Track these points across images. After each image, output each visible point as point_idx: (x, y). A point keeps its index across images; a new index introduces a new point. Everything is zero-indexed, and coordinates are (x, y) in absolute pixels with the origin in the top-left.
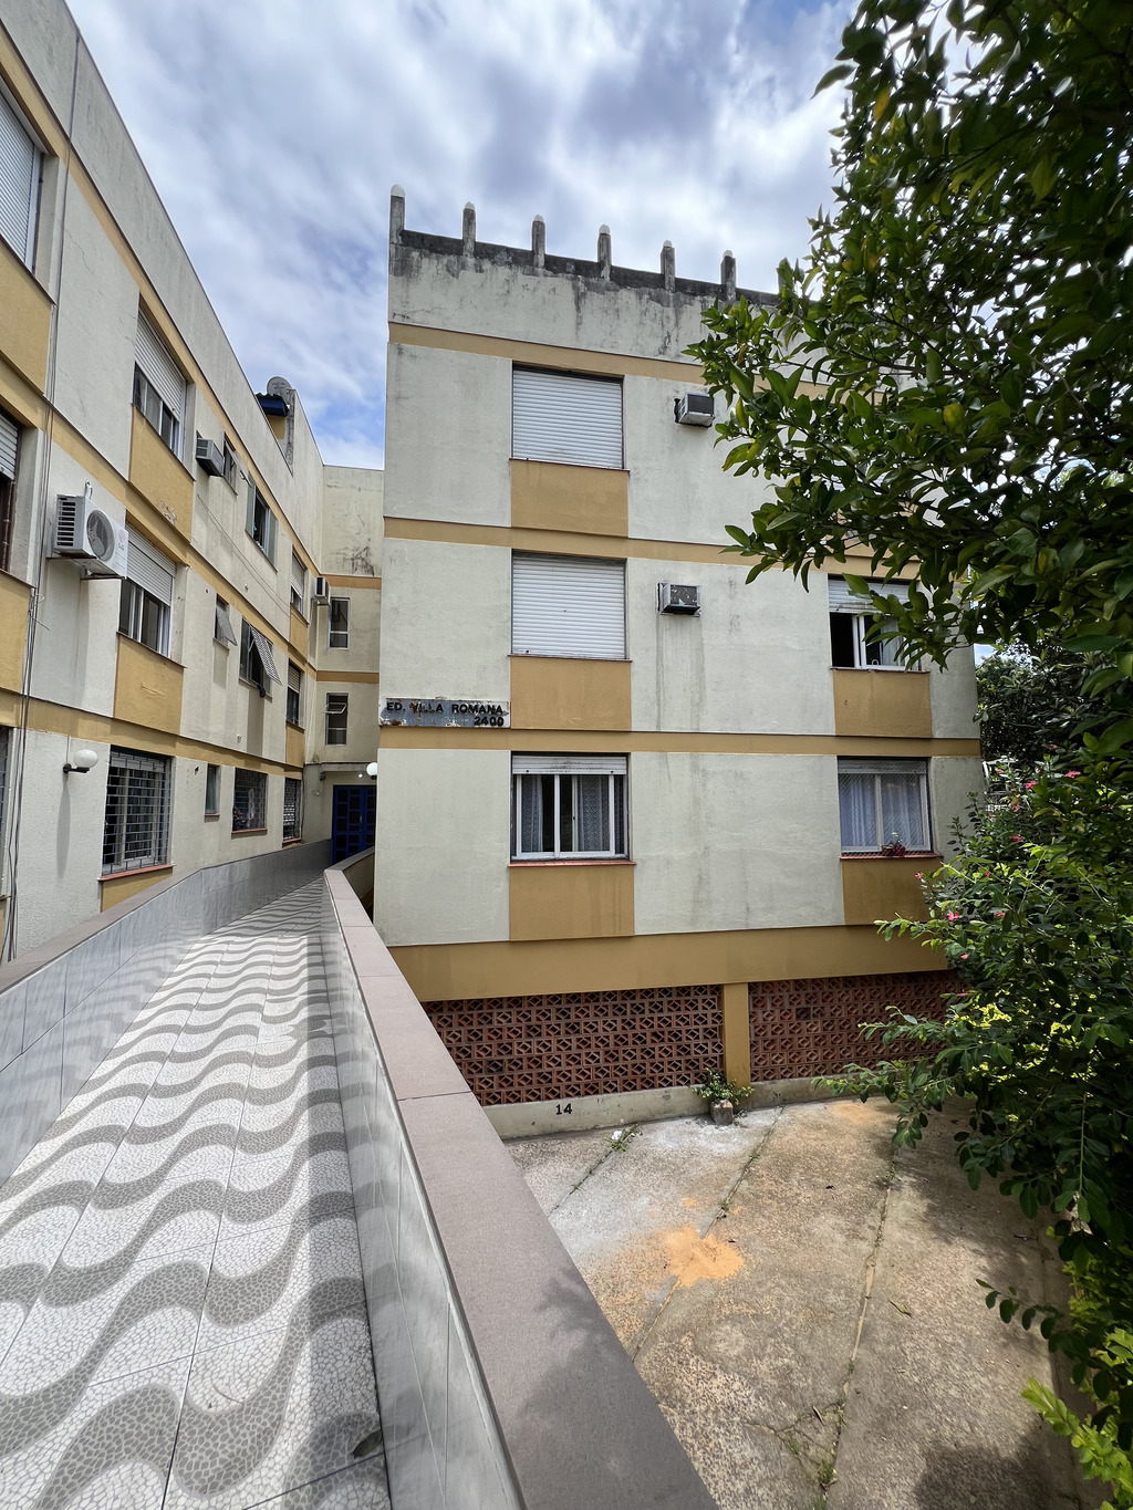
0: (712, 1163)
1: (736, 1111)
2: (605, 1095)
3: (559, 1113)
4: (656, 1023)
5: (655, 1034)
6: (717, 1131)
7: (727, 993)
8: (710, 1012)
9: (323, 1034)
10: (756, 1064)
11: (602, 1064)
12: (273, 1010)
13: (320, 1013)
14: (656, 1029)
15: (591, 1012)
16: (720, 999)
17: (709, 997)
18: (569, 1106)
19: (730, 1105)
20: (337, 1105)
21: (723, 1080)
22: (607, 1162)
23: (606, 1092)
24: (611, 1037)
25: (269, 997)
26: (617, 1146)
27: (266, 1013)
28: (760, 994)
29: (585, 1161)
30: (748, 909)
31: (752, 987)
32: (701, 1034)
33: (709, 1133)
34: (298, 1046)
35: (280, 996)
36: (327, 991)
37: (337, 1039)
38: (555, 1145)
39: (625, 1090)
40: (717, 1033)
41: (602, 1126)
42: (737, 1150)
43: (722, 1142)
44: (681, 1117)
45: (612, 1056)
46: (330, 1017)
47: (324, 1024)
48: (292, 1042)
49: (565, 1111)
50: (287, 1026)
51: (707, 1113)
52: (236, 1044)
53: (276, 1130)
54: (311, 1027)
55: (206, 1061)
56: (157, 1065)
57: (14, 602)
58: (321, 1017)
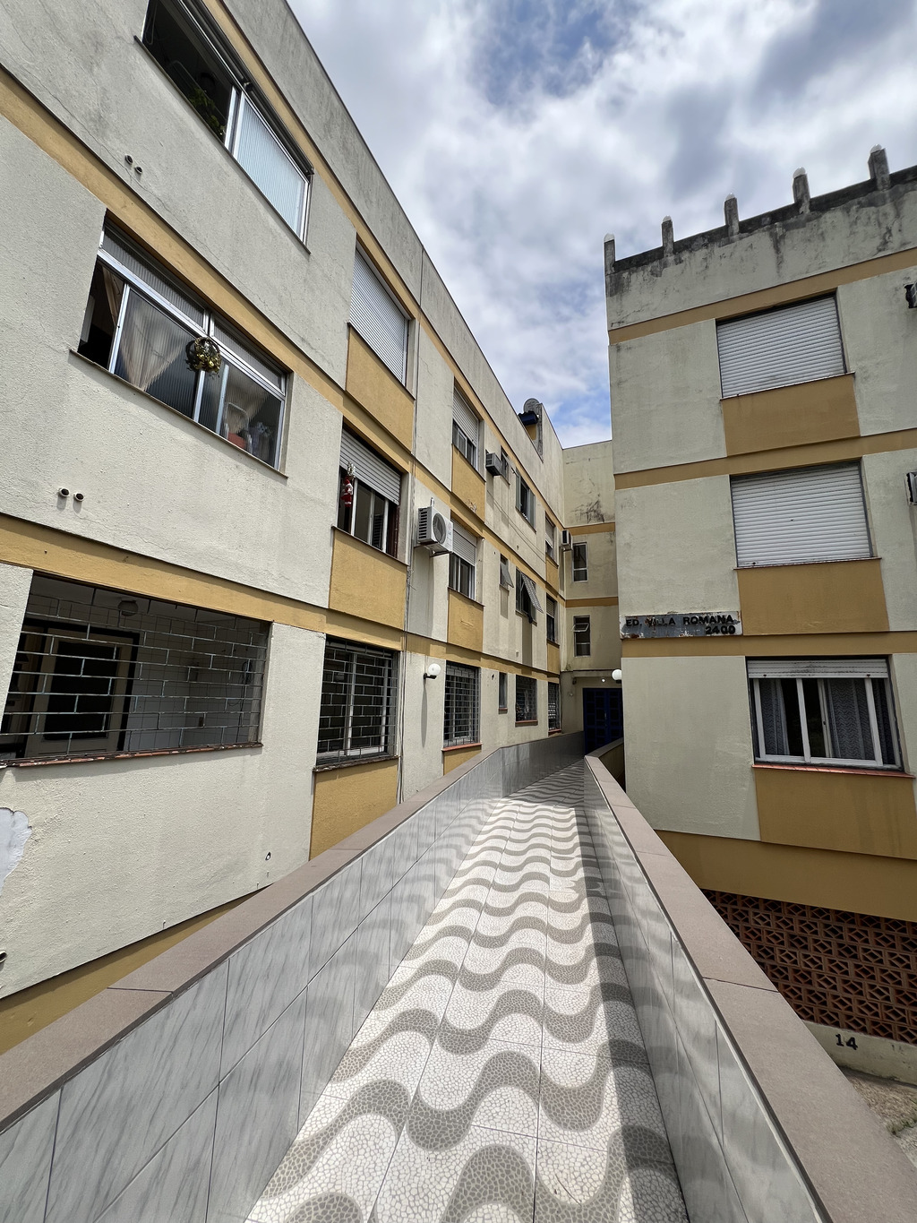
2: (902, 1043)
3: (840, 1043)
9: (598, 895)
11: (893, 1002)
12: (558, 865)
13: (593, 875)
18: (853, 1039)
20: (619, 961)
23: (903, 1039)
25: (553, 854)
27: (553, 866)
29: (884, 1115)
34: (580, 900)
35: (563, 855)
36: (596, 858)
37: (610, 901)
41: (902, 1080)
46: (602, 881)
47: (598, 886)
48: (575, 896)
49: (848, 1044)
50: (570, 881)
52: (534, 886)
53: (573, 967)
54: (588, 886)
55: (516, 895)
56: (485, 890)
57: (400, 576)
58: (595, 880)
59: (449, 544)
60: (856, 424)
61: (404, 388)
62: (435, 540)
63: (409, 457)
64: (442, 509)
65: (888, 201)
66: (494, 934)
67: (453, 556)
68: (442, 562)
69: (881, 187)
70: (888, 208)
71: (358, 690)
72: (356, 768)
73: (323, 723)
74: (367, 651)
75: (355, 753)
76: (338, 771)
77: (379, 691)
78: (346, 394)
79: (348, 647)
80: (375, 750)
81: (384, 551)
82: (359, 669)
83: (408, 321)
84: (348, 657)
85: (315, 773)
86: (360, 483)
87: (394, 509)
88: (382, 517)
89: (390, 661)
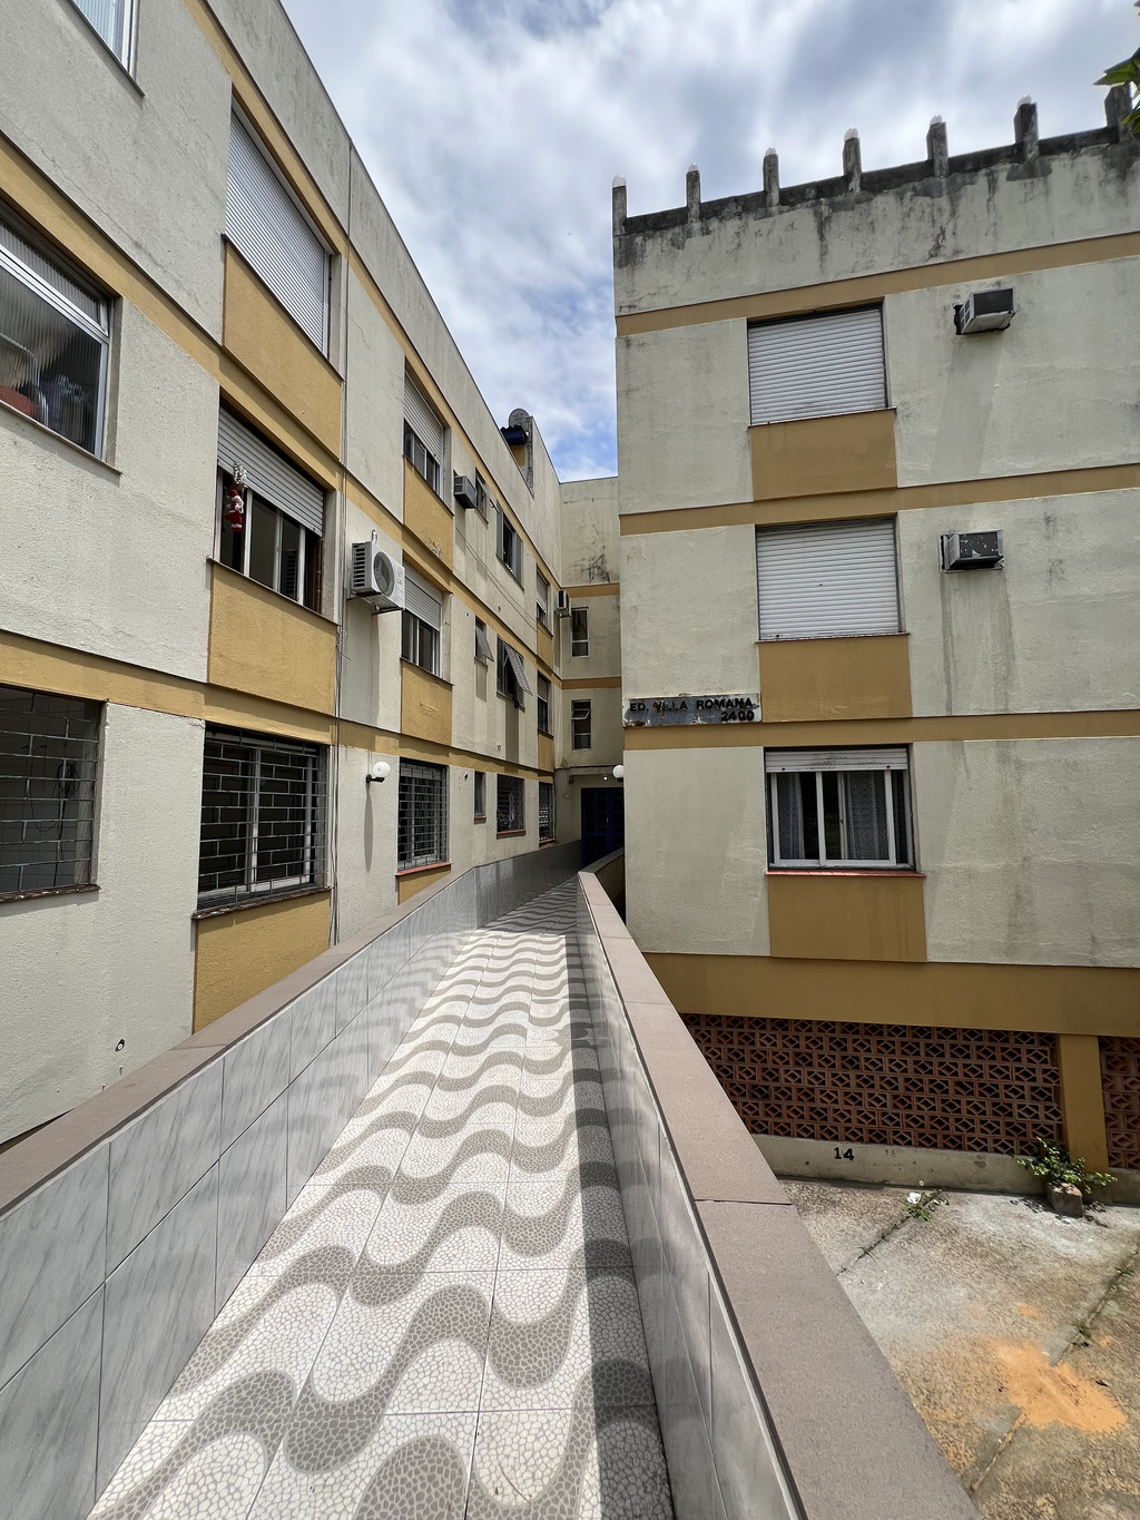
0: (1057, 1265)
1: (1087, 1201)
2: (896, 1147)
3: (838, 1157)
4: (960, 1070)
5: (959, 1084)
6: (1058, 1223)
7: (1065, 1048)
8: (1039, 1067)
10: (1115, 1144)
11: (889, 1109)
12: (539, 1011)
13: (582, 1020)
14: (961, 1077)
15: (874, 1047)
16: (1055, 1052)
17: (1037, 1048)
18: (850, 1151)
19: (1077, 1192)
20: (605, 1130)
21: (1064, 1157)
22: (904, 1230)
23: (896, 1143)
24: (901, 1080)
25: (535, 997)
26: (916, 1211)
27: (532, 1014)
28: (1117, 1052)
29: (875, 1222)
30: (1094, 940)
31: (1105, 1043)
32: (1027, 1093)
33: (1048, 1222)
34: (563, 1054)
35: (545, 997)
36: (587, 997)
37: (600, 1051)
38: (835, 1193)
39: (921, 1145)
40: (1051, 1095)
41: (892, 1182)
42: (1097, 1257)
43: (1071, 1240)
44: (1003, 1192)
45: (901, 1102)
46: (592, 1026)
47: (586, 1033)
48: (556, 1049)
49: (846, 1156)
50: (553, 1030)
51: (1041, 1195)
52: (507, 1044)
53: (547, 1148)
54: (574, 1035)
55: (482, 1057)
56: (442, 1056)
57: (326, 640)
58: (584, 1025)
59: (399, 596)
60: (893, 472)
61: (326, 361)
62: (378, 590)
63: (335, 466)
64: (391, 548)
65: (945, 192)
66: (449, 1117)
67: (406, 613)
68: (391, 624)
69: (938, 173)
70: (944, 202)
71: (264, 800)
72: (266, 909)
73: (205, 850)
74: (277, 745)
75: (264, 887)
76: (234, 915)
77: (297, 801)
78: (224, 352)
79: (244, 740)
80: (294, 881)
81: (301, 602)
82: (265, 771)
83: (330, 256)
84: (247, 754)
85: (195, 921)
86: (257, 497)
87: (314, 543)
88: (296, 554)
89: (314, 760)
